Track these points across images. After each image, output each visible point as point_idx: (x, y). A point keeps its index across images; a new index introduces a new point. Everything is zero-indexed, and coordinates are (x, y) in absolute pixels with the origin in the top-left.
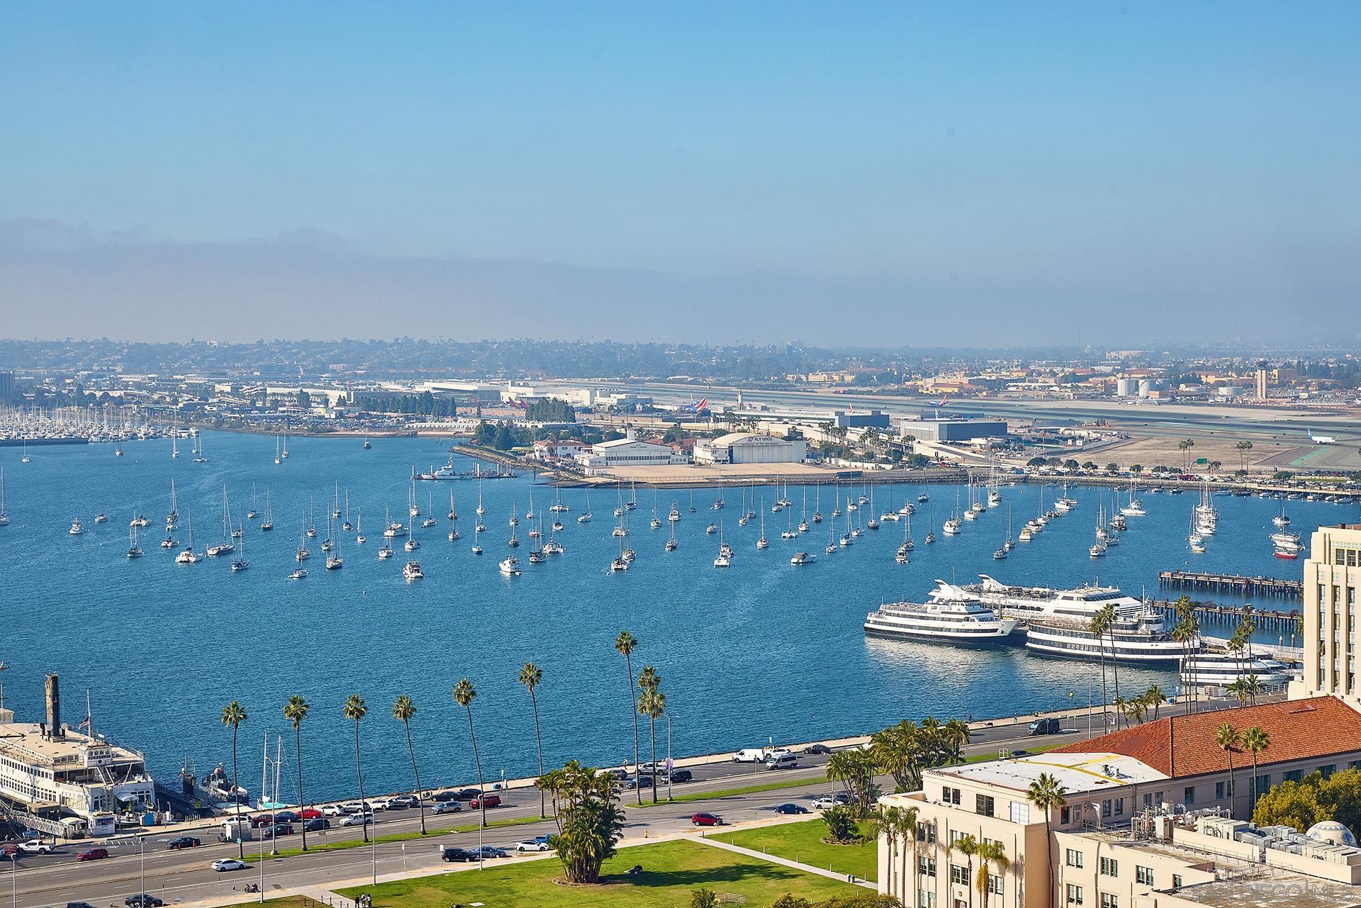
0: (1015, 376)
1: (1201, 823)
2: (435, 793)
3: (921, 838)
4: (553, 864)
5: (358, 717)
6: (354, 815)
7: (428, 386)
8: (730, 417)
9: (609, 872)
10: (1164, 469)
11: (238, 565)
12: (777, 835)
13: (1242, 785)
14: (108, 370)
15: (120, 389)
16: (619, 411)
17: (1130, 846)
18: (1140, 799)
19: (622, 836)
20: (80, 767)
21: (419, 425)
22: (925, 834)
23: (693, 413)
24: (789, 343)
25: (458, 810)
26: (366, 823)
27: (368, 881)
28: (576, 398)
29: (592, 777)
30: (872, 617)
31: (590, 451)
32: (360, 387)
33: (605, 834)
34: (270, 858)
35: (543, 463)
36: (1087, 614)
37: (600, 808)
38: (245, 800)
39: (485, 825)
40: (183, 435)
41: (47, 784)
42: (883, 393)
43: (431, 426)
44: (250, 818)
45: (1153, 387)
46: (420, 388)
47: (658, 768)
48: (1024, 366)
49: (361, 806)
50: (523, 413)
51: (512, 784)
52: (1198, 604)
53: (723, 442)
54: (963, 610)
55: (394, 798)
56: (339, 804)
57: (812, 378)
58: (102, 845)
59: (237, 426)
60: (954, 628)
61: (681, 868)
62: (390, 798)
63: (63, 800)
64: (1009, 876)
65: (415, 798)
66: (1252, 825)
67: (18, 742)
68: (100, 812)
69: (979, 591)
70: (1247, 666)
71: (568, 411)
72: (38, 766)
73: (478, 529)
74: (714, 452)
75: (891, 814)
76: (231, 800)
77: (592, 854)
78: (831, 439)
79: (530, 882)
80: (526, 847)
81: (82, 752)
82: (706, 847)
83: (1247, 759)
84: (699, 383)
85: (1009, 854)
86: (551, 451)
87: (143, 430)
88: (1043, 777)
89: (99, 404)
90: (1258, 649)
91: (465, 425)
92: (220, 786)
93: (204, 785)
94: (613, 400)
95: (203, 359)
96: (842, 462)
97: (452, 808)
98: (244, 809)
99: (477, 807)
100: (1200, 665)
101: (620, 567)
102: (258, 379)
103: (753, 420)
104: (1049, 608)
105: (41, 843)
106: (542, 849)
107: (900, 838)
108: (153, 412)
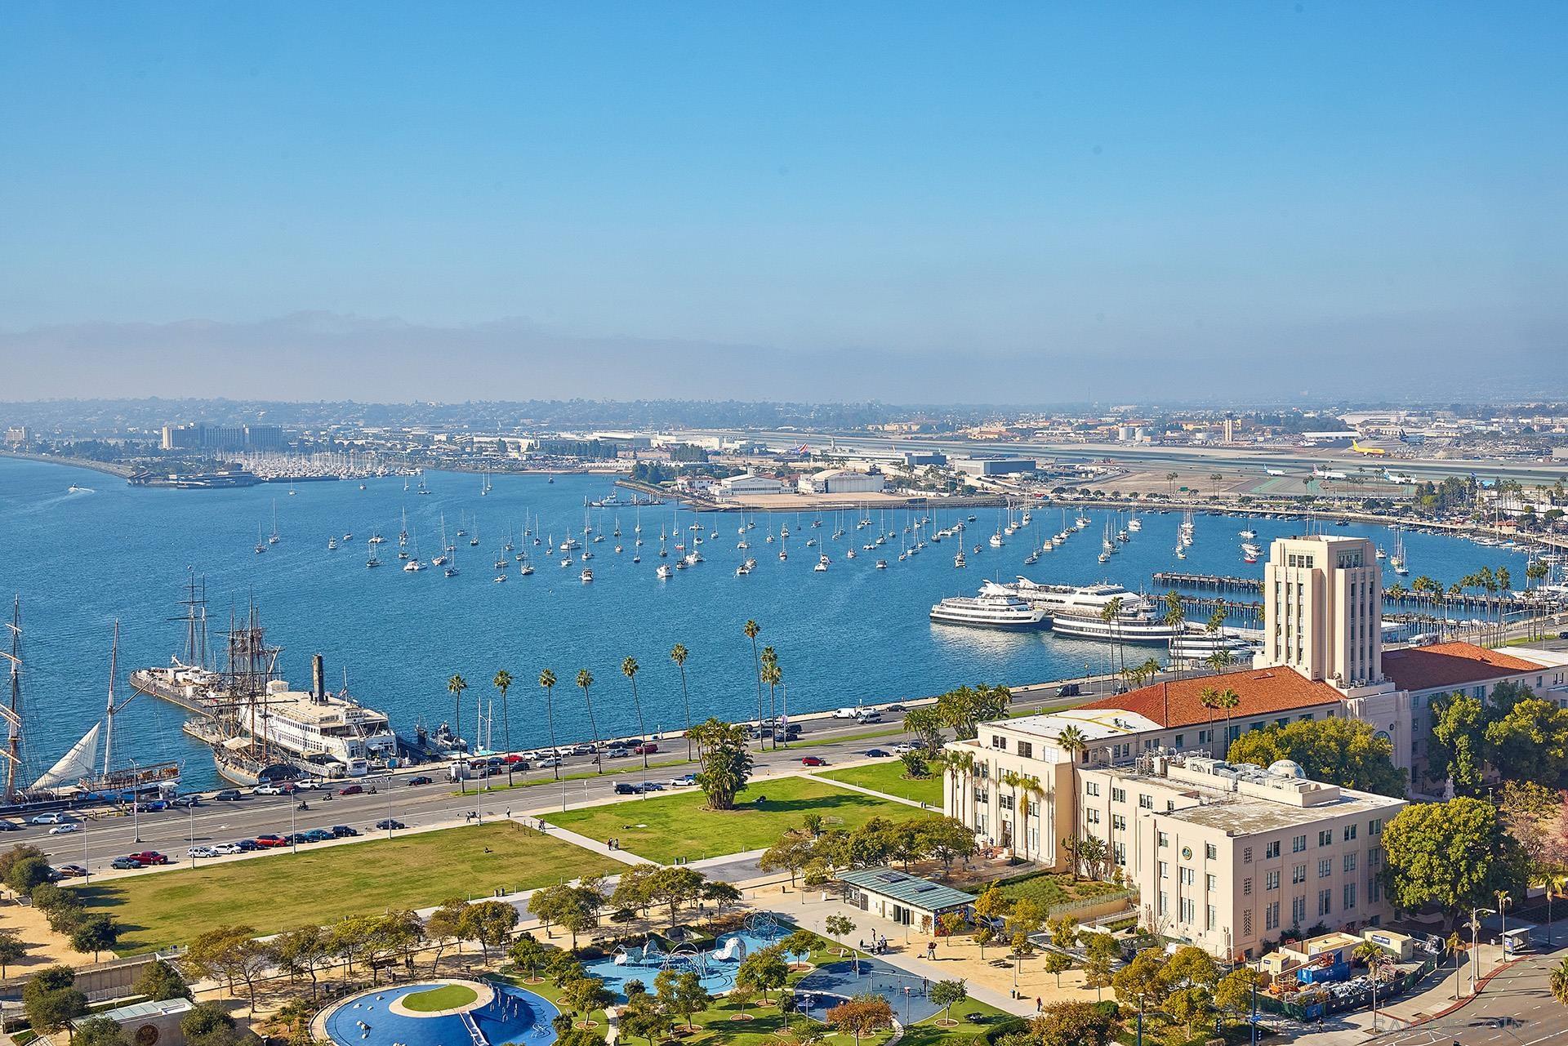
0: (1041, 425)
1: (1188, 761)
2: (608, 742)
3: (977, 774)
4: (699, 795)
5: (549, 685)
6: (548, 759)
7: (596, 436)
8: (825, 458)
9: (740, 801)
10: (1156, 495)
11: (450, 572)
12: (867, 773)
13: (1219, 733)
14: (353, 425)
15: (362, 439)
16: (741, 453)
17: (1135, 779)
18: (1142, 744)
19: (751, 775)
20: (340, 725)
21: (590, 465)
22: (980, 771)
23: (797, 454)
24: (869, 401)
25: (626, 755)
26: (557, 765)
27: (560, 809)
28: (708, 444)
29: (727, 730)
30: (936, 608)
31: (720, 484)
32: (544, 436)
33: (738, 773)
34: (485, 792)
35: (684, 493)
36: (1099, 606)
37: (734, 753)
38: (464, 749)
39: (646, 766)
40: (412, 473)
41: (315, 737)
42: (940, 439)
43: (599, 466)
44: (469, 762)
45: (1146, 433)
46: (590, 437)
47: (776, 723)
48: (1048, 418)
49: (553, 753)
50: (668, 455)
51: (666, 736)
52: (1183, 597)
53: (820, 477)
54: (1005, 602)
55: (577, 747)
56: (536, 751)
57: (887, 428)
58: (358, 783)
59: (451, 467)
60: (999, 616)
61: (795, 798)
62: (574, 747)
63: (327, 749)
64: (1044, 803)
65: (593, 746)
66: (1227, 763)
67: (293, 706)
68: (356, 758)
69: (1017, 588)
70: (1221, 644)
71: (703, 454)
72: (308, 724)
73: (637, 543)
74: (814, 484)
75: (953, 756)
76: (454, 748)
77: (728, 788)
78: (902, 474)
79: (682, 809)
80: (678, 782)
81: (341, 712)
82: (813, 783)
83: (1222, 713)
84: (801, 432)
85: (1043, 785)
86: (690, 484)
87: (380, 470)
88: (1069, 727)
89: (347, 450)
90: (1229, 631)
91: (625, 464)
92: (446, 738)
93: (434, 737)
94: (737, 445)
95: (425, 415)
96: (911, 492)
97: (622, 754)
98: (464, 755)
99: (641, 752)
100: (1185, 643)
101: (743, 571)
102: (466, 431)
103: (842, 460)
104: (1069, 600)
105: (312, 782)
106: (690, 784)
107: (960, 774)
108: (387, 456)
